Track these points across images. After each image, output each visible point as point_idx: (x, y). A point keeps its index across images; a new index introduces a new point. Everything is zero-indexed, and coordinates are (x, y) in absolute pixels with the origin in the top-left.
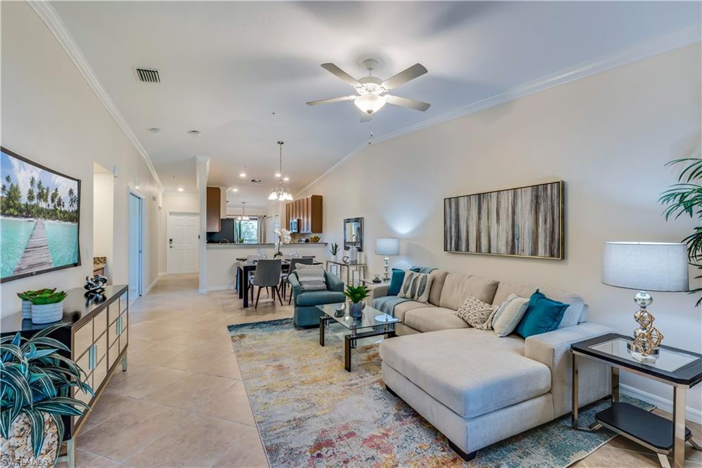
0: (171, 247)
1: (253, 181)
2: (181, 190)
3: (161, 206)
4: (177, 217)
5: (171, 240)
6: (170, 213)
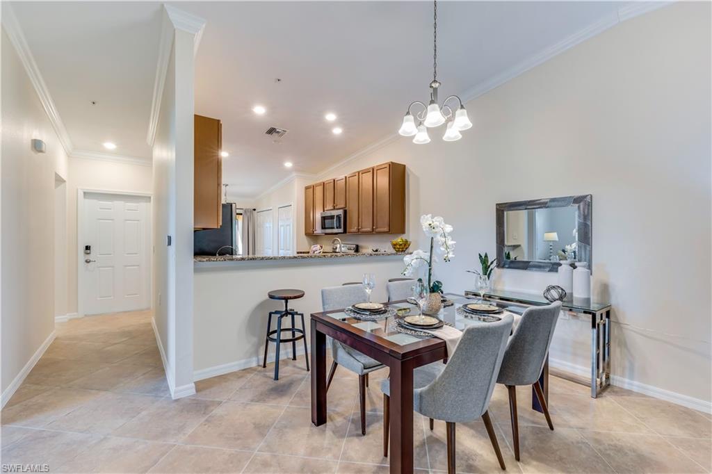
0: (87, 262)
1: (271, 131)
2: (110, 146)
3: (63, 175)
4: (101, 202)
5: (88, 248)
6: (85, 193)
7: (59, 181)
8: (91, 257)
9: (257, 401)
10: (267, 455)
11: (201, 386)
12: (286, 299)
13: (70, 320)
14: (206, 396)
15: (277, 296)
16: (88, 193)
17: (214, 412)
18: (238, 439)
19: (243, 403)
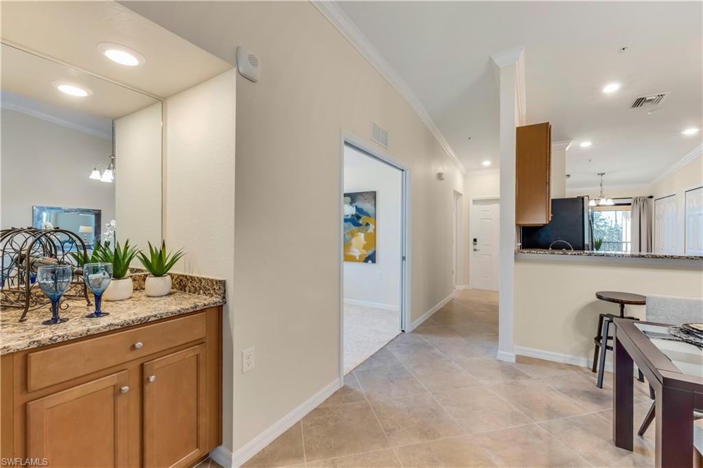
0: (475, 250)
1: (639, 102)
2: (487, 163)
3: (460, 190)
4: (484, 206)
5: (475, 240)
6: (473, 201)
7: (458, 195)
8: (477, 247)
9: (564, 393)
10: (543, 431)
11: (521, 359)
12: (622, 304)
13: (465, 290)
14: (523, 369)
15: (605, 296)
16: (476, 200)
17: (520, 381)
18: (528, 407)
19: (548, 387)
